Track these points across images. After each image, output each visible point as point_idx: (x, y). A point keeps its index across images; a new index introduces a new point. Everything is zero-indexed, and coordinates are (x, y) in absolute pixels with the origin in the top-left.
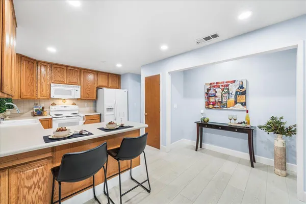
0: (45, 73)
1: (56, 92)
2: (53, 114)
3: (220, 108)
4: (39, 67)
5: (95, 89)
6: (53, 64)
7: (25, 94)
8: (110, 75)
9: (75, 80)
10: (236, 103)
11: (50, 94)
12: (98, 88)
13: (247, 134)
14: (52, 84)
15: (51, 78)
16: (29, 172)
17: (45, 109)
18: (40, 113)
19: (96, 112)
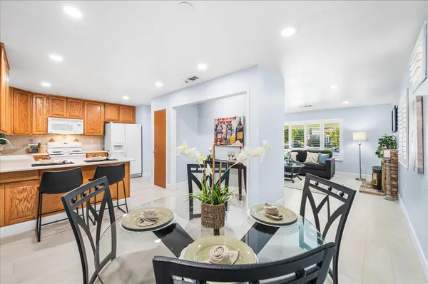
0: (41, 105)
1: (54, 127)
2: (50, 151)
3: (225, 145)
4: (34, 100)
5: (102, 124)
6: (50, 96)
7: (18, 129)
8: (121, 107)
9: (77, 113)
10: (236, 140)
11: (47, 129)
12: (105, 123)
13: (237, 170)
14: (49, 119)
15: (48, 111)
16: (20, 188)
17: (41, 146)
18: (36, 149)
19: (103, 149)
